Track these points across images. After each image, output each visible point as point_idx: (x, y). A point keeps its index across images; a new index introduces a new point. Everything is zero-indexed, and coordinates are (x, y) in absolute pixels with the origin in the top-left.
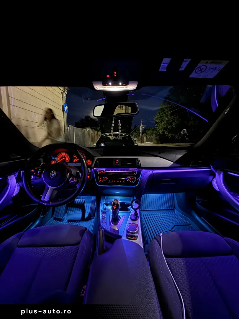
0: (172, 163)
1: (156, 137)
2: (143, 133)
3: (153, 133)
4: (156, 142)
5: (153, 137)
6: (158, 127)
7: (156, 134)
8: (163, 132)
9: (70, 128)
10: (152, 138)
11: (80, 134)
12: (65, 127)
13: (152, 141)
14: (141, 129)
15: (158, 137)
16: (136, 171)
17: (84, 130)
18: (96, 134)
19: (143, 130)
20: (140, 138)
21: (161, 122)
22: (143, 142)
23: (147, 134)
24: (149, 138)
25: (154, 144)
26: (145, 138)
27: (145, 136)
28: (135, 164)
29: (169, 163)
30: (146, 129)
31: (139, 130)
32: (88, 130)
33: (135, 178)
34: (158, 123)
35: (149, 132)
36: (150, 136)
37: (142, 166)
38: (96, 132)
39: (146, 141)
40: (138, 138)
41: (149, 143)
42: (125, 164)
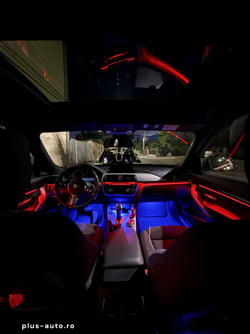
0: (160, 178)
1: (159, 149)
2: (146, 146)
3: (156, 145)
4: (159, 154)
5: (156, 149)
6: (160, 139)
7: (159, 147)
8: (166, 145)
9: (72, 142)
10: (155, 151)
11: (82, 147)
12: (67, 141)
13: (155, 154)
14: (144, 142)
15: (161, 150)
16: (134, 184)
17: (86, 143)
18: (98, 147)
19: (146, 142)
20: (143, 150)
21: (164, 135)
22: (146, 155)
23: (150, 146)
24: (152, 150)
25: (157, 156)
26: (148, 150)
27: (148, 148)
28: (133, 178)
29: (158, 178)
30: (149, 142)
31: (142, 142)
32: (90, 142)
33: (133, 189)
34: (161, 135)
35: (152, 145)
36: (153, 149)
37: (138, 181)
38: (98, 145)
39: (149, 154)
40: (141, 150)
41: (152, 155)
42: (125, 179)
